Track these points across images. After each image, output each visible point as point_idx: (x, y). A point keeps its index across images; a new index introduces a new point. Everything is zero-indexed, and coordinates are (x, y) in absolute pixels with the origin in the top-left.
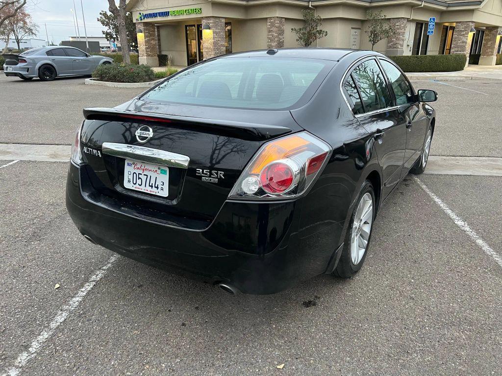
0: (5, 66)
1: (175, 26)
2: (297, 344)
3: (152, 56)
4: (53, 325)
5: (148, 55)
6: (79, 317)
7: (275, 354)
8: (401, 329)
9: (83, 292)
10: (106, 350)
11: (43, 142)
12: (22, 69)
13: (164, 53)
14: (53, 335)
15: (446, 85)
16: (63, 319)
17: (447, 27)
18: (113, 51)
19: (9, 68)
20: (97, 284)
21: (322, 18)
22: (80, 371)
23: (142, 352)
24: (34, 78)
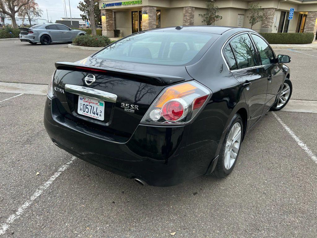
0: (20, 35)
1: (125, 12)
2: (185, 219)
3: (110, 31)
4: (33, 198)
5: (108, 30)
6: (49, 194)
7: (170, 225)
8: (255, 214)
9: (53, 178)
10: (63, 216)
11: (40, 83)
12: (31, 37)
13: (118, 29)
14: (32, 205)
15: (300, 53)
16: (39, 195)
17: (302, 14)
18: (87, 27)
19: (23, 36)
20: (63, 173)
21: (219, 7)
22: (46, 229)
23: (86, 219)
24: (38, 43)
